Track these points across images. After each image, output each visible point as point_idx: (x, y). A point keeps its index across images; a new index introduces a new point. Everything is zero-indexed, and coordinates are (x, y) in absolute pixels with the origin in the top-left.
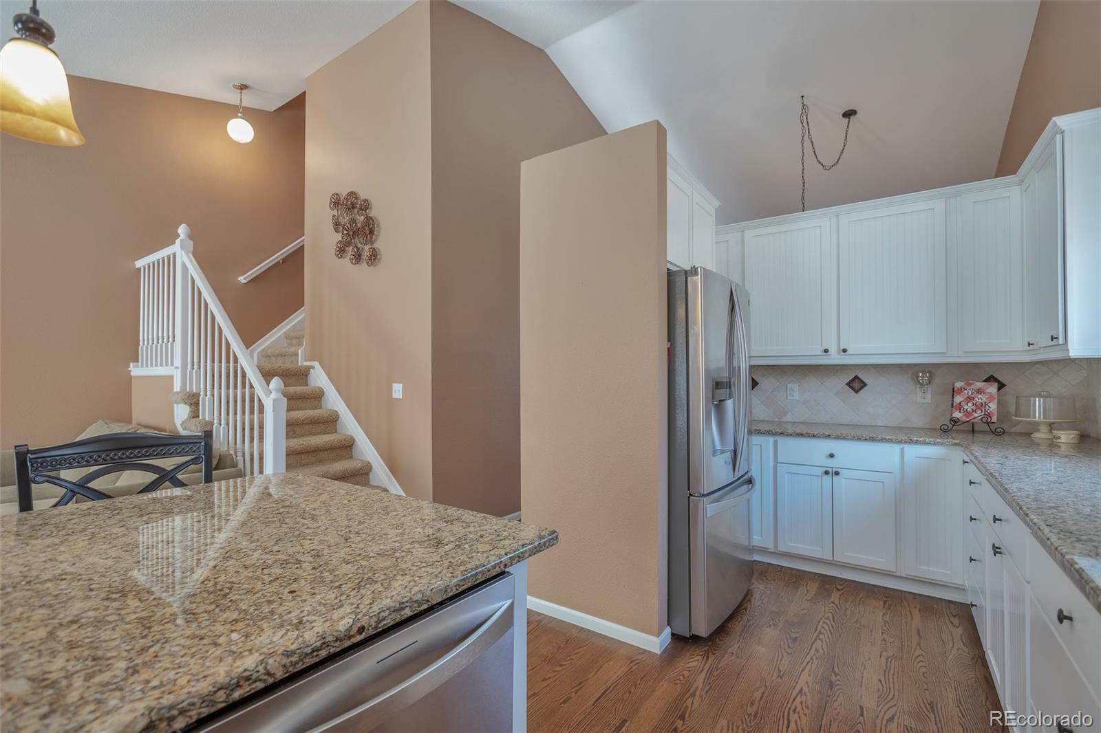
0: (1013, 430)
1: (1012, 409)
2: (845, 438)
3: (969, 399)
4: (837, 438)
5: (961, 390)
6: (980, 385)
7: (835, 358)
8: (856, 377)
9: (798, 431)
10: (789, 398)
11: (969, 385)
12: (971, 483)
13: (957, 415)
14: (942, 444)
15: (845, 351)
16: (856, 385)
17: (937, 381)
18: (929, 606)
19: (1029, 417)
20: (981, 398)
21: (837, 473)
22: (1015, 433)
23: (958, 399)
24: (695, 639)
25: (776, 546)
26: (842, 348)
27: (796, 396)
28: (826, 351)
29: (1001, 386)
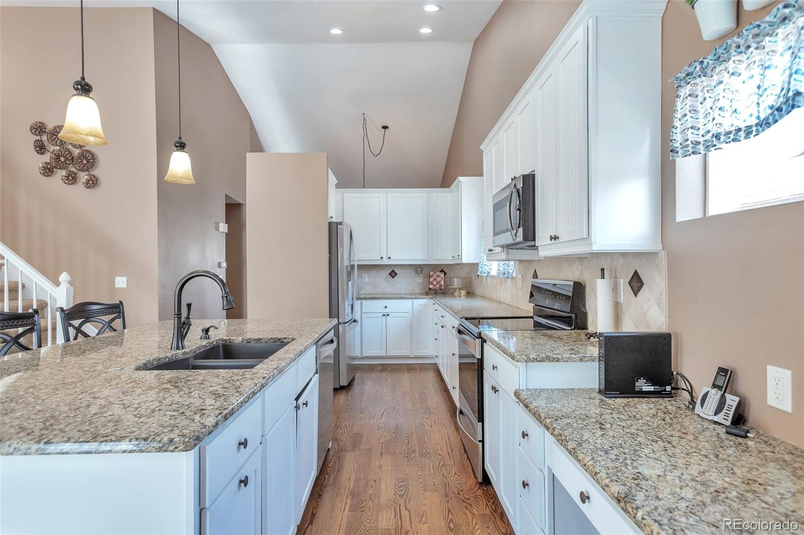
0: (449, 292)
1: (448, 283)
2: (391, 299)
3: (435, 279)
4: (388, 298)
5: (432, 276)
6: (438, 273)
7: (385, 262)
8: (393, 270)
9: (372, 297)
10: (363, 281)
11: (435, 273)
12: (436, 310)
13: (431, 286)
14: (425, 298)
15: (390, 258)
16: (393, 274)
17: (424, 272)
18: (422, 368)
19: (453, 286)
20: (439, 279)
21: (388, 315)
22: (450, 293)
23: (431, 280)
24: (342, 388)
25: (362, 354)
26: (388, 256)
27: (367, 280)
28: (382, 258)
29: (445, 274)
